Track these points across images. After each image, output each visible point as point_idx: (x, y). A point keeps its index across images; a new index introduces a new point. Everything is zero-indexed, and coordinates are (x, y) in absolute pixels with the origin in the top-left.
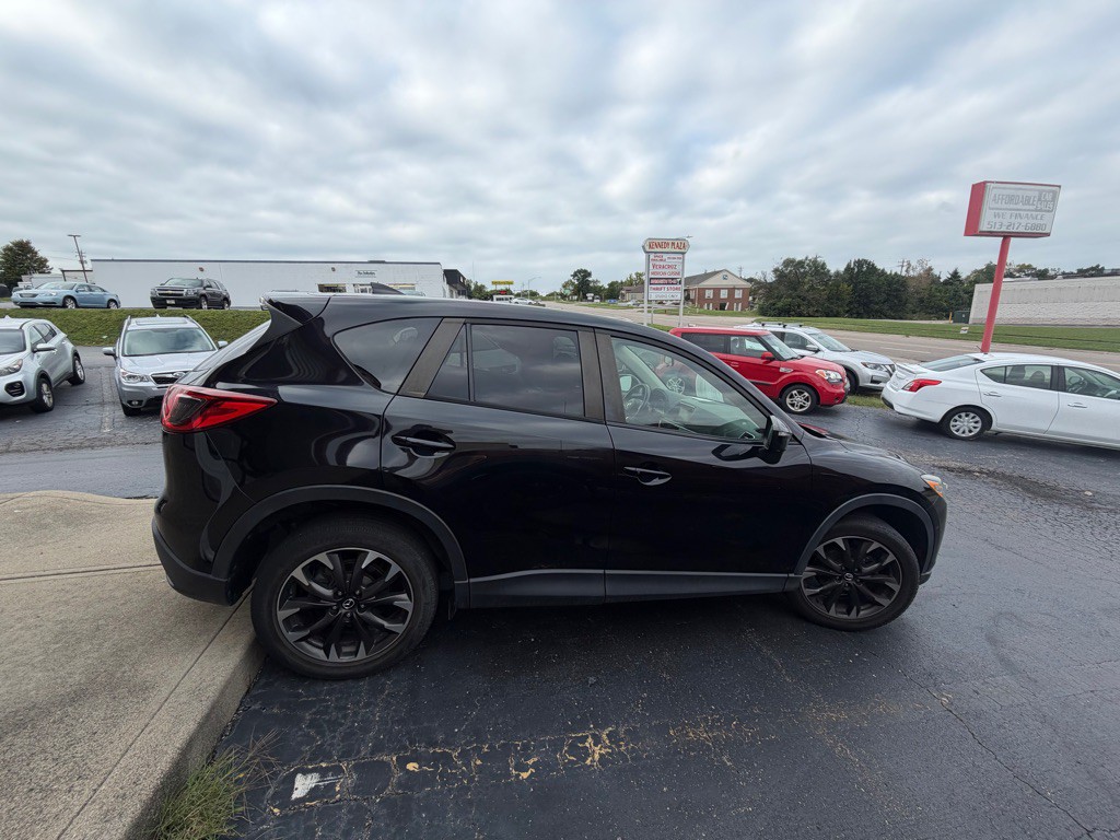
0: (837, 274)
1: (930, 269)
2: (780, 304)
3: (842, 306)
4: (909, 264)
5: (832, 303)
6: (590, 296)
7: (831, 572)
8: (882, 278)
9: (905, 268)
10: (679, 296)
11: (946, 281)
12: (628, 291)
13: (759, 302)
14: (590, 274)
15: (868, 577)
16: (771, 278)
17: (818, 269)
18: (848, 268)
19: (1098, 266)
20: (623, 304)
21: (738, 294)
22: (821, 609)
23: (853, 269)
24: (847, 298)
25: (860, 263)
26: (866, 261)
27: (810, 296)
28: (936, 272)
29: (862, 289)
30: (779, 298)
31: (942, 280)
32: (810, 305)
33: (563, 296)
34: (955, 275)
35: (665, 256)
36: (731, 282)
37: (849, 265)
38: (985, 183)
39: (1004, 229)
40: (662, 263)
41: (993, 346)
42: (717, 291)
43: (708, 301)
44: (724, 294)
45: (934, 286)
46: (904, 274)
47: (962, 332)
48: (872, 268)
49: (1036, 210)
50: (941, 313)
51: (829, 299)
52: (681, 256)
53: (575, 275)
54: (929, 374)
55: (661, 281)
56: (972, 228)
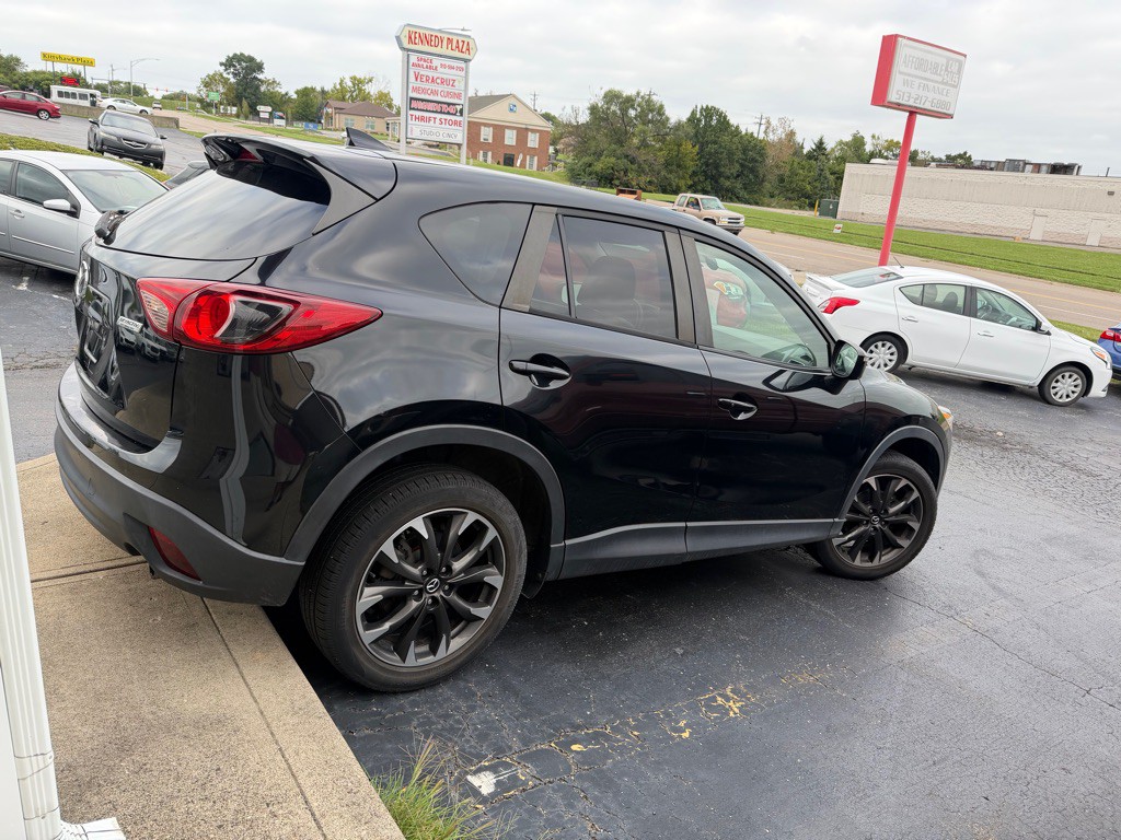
0: (679, 126)
1: (792, 134)
2: (598, 167)
3: (683, 178)
4: (768, 122)
5: (671, 172)
6: (264, 110)
7: (861, 517)
8: (736, 139)
9: (763, 128)
10: (460, 135)
11: (809, 152)
12: (339, 110)
13: (567, 158)
14: (260, 67)
15: (893, 518)
16: (584, 118)
17: (651, 111)
18: (692, 119)
19: (965, 153)
20: (327, 134)
21: (533, 141)
22: (846, 559)
23: (699, 120)
24: (691, 165)
25: (709, 112)
26: (716, 111)
27: (642, 156)
28: (799, 139)
29: (710, 154)
30: (598, 155)
31: (805, 152)
32: (641, 171)
33: (207, 106)
34: (820, 145)
35: (437, 62)
36: (523, 118)
37: (693, 113)
38: (896, 36)
39: (911, 103)
40: (431, 74)
41: (891, 257)
42: (499, 130)
43: (485, 147)
44: (510, 138)
45: (797, 160)
46: (761, 136)
47: (836, 231)
48: (724, 122)
49: (942, 83)
50: (807, 199)
51: (667, 164)
52: (463, 65)
53: (229, 64)
54: (848, 292)
55: (431, 106)
56: (880, 97)
